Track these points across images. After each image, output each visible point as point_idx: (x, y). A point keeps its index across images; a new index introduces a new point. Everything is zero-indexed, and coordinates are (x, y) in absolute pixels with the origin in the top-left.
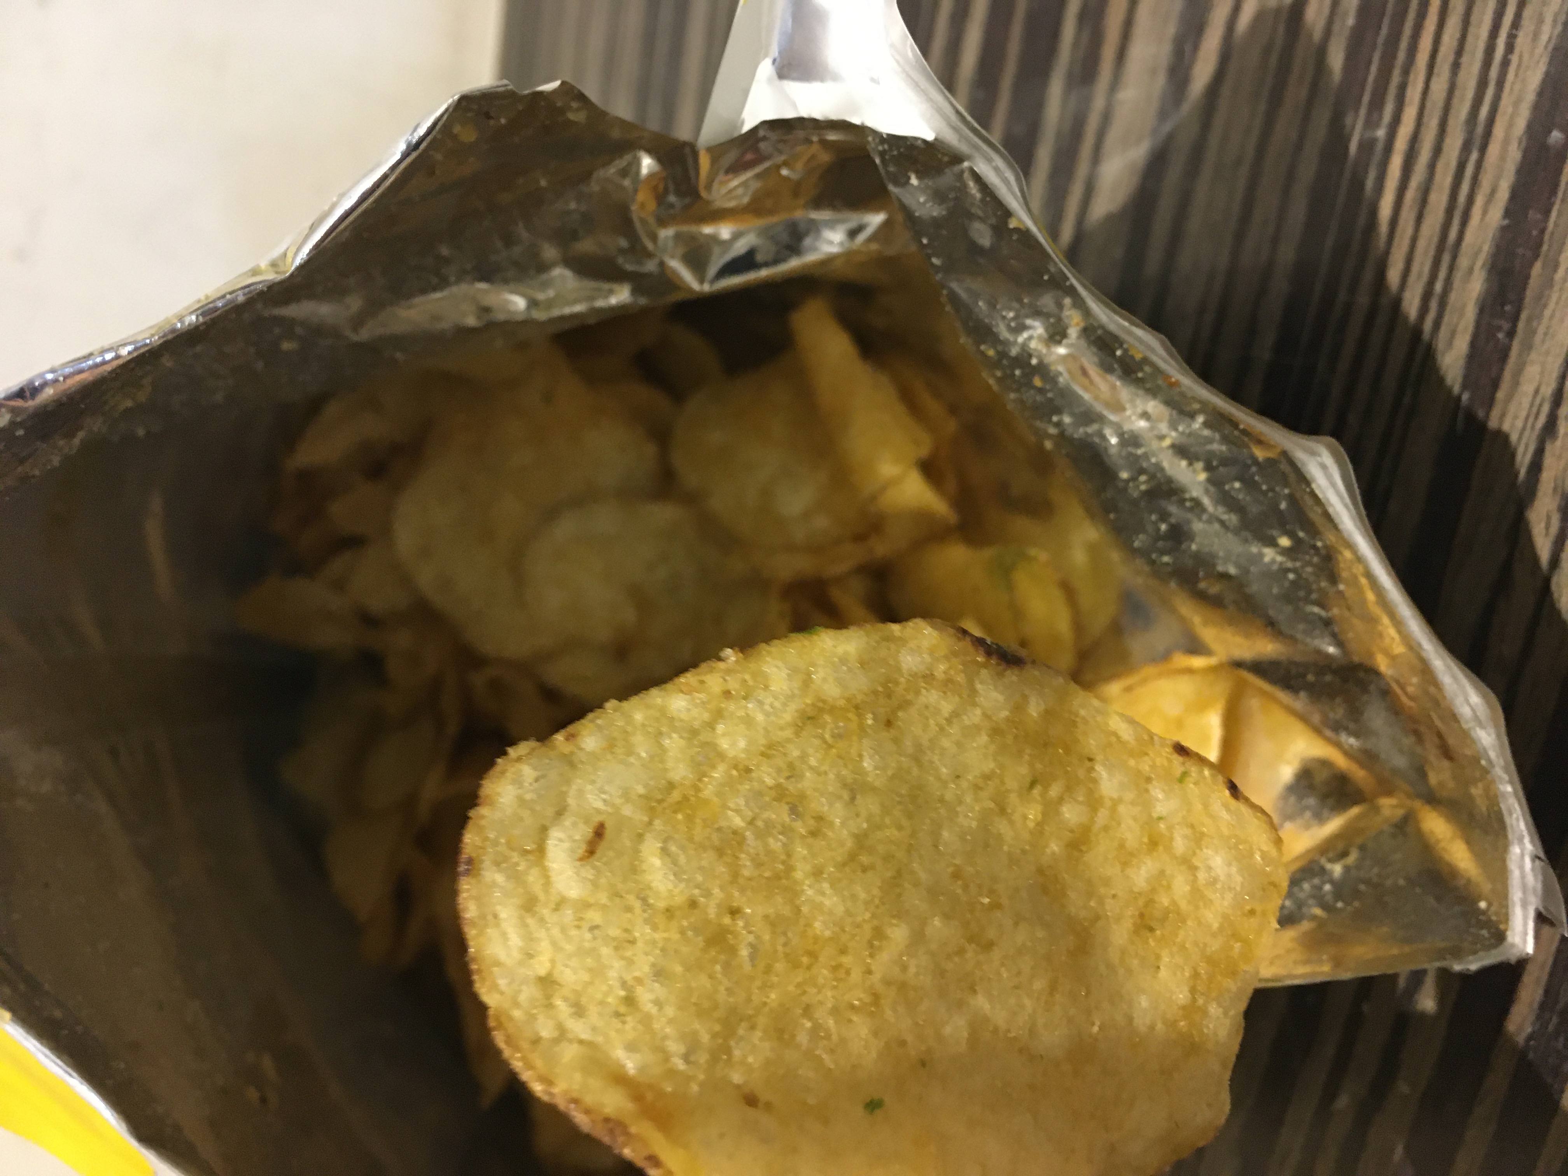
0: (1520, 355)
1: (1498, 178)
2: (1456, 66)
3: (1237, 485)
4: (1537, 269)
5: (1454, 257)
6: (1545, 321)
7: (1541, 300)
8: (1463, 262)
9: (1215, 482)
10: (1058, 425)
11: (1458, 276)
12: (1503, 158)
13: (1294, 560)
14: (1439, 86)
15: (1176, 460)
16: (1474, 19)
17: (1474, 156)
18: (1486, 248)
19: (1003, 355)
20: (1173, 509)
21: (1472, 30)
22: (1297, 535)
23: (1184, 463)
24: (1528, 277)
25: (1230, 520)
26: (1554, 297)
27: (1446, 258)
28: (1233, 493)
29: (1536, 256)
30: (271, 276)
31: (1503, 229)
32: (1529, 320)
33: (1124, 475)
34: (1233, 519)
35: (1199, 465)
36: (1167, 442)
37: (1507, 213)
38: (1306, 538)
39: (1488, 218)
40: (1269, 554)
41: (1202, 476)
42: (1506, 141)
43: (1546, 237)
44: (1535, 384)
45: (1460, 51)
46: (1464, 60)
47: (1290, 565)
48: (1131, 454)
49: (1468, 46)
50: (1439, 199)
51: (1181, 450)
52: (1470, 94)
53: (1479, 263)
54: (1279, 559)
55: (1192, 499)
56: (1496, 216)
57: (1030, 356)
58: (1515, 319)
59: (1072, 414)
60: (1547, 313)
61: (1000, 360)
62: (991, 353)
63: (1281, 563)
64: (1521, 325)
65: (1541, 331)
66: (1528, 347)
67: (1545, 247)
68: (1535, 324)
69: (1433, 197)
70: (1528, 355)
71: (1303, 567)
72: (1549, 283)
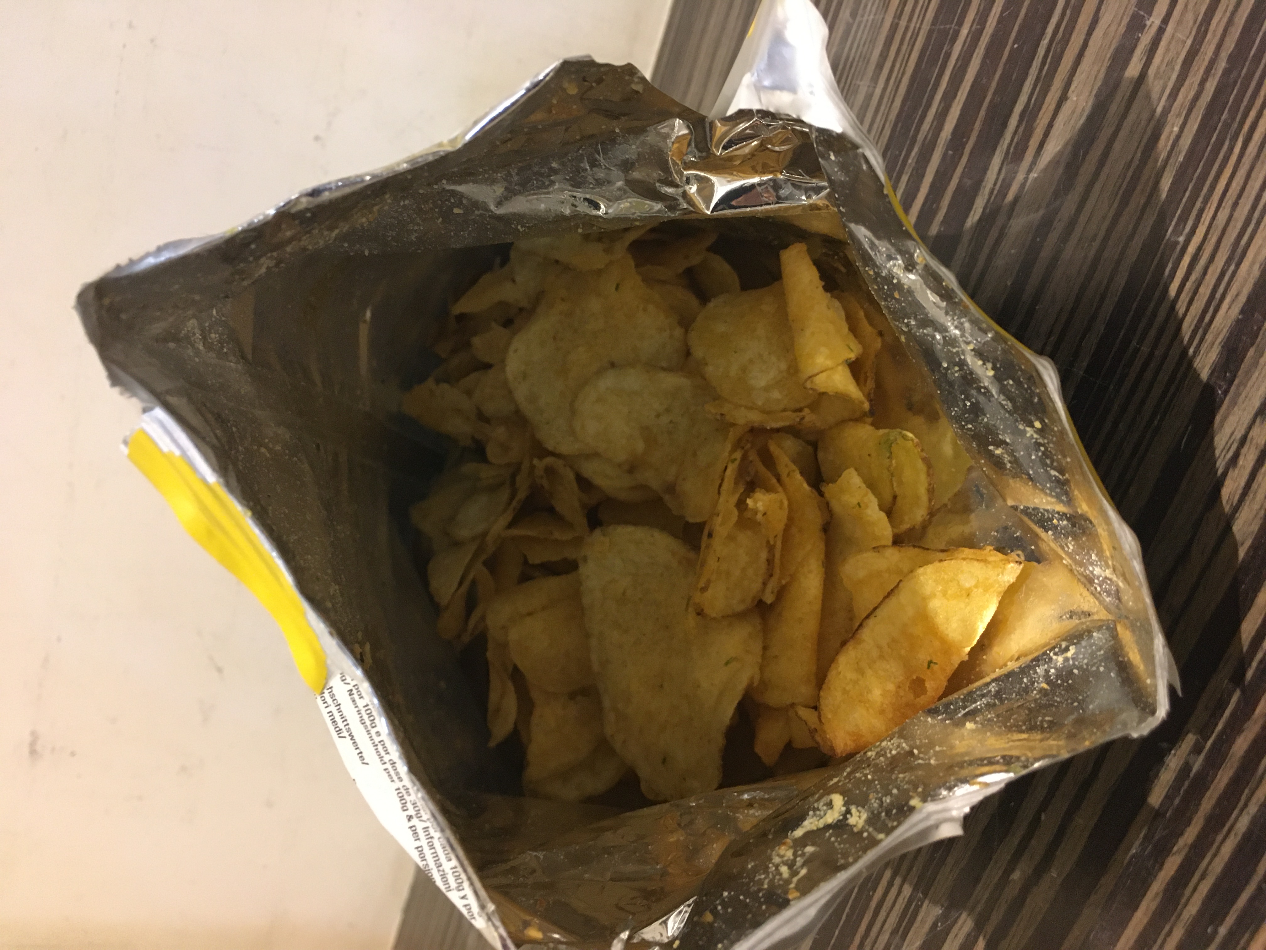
0: (1229, 407)
1: (1242, 286)
2: (1235, 204)
3: (1011, 382)
4: (1251, 352)
5: (1205, 334)
6: (1248, 388)
7: (1248, 374)
8: (1209, 337)
9: (998, 378)
10: (908, 325)
11: (1205, 346)
12: (1249, 273)
13: (1044, 437)
14: (1223, 216)
15: (976, 360)
16: (1253, 175)
17: (1232, 268)
18: (1225, 330)
19: (878, 274)
20: (974, 392)
21: (1250, 183)
22: (1044, 421)
23: (980, 363)
24: (1244, 357)
25: (1007, 405)
26: (1256, 374)
27: (1201, 331)
28: (1009, 387)
29: (1252, 344)
30: (450, 149)
31: (1238, 321)
32: (1238, 386)
33: (945, 365)
34: (1009, 405)
35: (989, 365)
36: (971, 347)
37: (1242, 311)
38: (1049, 424)
39: (1230, 311)
40: (1030, 431)
41: (991, 373)
42: (1253, 263)
43: (1262, 332)
44: (1233, 429)
45: (1239, 196)
46: (1242, 201)
47: (1041, 441)
48: (949, 351)
49: (1245, 194)
50: (1205, 291)
51: (979, 353)
52: (1239, 225)
53: (1219, 340)
54: (1035, 436)
55: (985, 388)
56: (1235, 312)
57: (893, 277)
58: (1231, 383)
59: (915, 318)
60: (1250, 383)
61: (876, 278)
62: (871, 273)
63: (1037, 439)
64: (1233, 389)
65: (1243, 395)
66: (1234, 403)
67: (1259, 338)
68: (1242, 388)
69: (1201, 290)
70: (1233, 409)
71: (1048, 443)
72: (1255, 363)
